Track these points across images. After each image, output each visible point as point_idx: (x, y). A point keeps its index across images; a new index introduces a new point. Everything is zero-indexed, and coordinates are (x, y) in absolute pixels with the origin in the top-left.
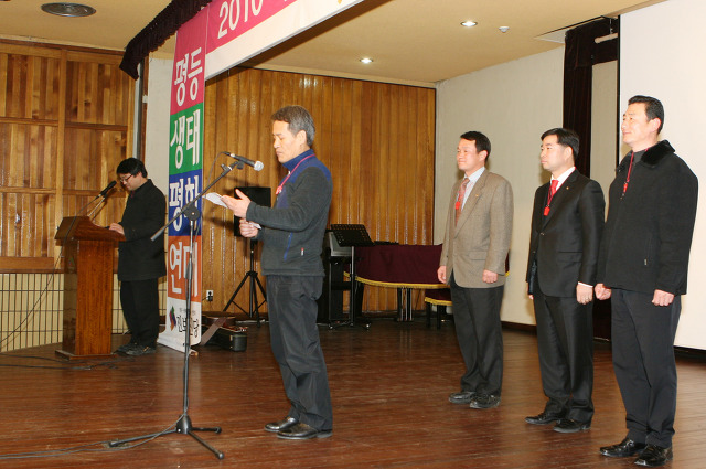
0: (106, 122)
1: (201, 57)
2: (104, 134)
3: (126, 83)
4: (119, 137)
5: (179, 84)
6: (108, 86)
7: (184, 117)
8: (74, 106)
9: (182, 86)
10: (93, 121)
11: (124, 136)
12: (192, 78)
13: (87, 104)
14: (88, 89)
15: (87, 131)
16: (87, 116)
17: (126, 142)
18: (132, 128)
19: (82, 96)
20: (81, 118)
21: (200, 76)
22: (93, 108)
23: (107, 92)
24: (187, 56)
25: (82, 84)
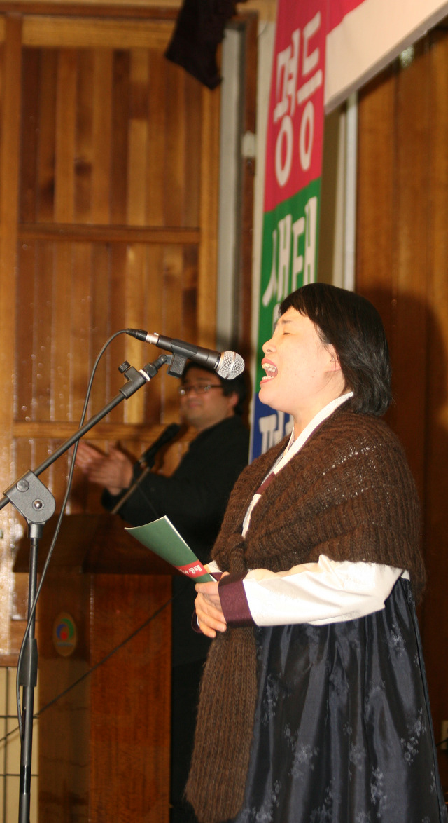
0: (137, 218)
1: (318, 42)
2: (131, 255)
3: (195, 104)
4: (176, 262)
5: (281, 121)
6: (142, 112)
7: (288, 219)
8: (43, 176)
9: (287, 126)
10: (99, 217)
11: (192, 257)
12: (305, 104)
13: (82, 169)
14: (83, 125)
15: (82, 251)
16: (82, 204)
17: (195, 278)
18: (215, 235)
19: (67, 147)
20: (64, 210)
21: (318, 96)
22: (99, 181)
23: (140, 133)
24: (296, 36)
25: (66, 114)
